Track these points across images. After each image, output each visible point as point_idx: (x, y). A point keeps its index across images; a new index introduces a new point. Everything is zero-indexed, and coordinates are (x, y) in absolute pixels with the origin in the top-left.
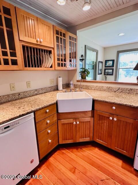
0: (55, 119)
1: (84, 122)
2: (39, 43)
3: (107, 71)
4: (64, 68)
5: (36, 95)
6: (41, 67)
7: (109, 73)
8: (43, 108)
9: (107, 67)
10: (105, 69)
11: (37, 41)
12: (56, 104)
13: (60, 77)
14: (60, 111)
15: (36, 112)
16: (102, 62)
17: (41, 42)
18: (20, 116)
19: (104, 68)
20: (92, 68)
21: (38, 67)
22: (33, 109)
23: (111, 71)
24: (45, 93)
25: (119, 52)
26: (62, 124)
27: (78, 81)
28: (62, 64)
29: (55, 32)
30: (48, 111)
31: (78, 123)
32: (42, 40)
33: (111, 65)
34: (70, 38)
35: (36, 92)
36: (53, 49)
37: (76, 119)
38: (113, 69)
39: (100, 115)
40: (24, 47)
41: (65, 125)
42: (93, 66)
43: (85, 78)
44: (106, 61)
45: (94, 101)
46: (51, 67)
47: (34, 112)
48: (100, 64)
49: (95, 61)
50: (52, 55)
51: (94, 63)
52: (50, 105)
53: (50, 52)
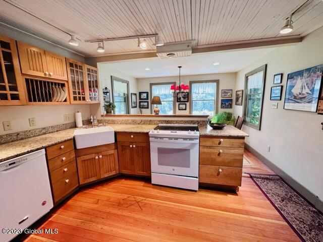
0: (73, 156)
1: (107, 155)
2: (47, 76)
3: (142, 104)
4: (82, 102)
5: (45, 134)
6: (51, 101)
7: (144, 106)
8: (56, 144)
9: (142, 99)
10: (140, 102)
11: (45, 74)
12: (74, 139)
13: (78, 112)
14: (78, 147)
15: (47, 149)
16: (135, 94)
17: (50, 75)
18: (28, 152)
19: (138, 100)
20: (123, 101)
21: (47, 101)
22: (44, 145)
23: (146, 104)
24: (57, 131)
25: (151, 85)
26: (82, 161)
27: (102, 116)
28: (80, 98)
29: (68, 65)
30: (62, 147)
31: (101, 156)
32: (51, 74)
33: (145, 97)
34: (89, 70)
35: (44, 131)
36: (67, 82)
37: (98, 154)
38: (148, 102)
39: (122, 146)
40: (27, 80)
41: (86, 162)
42: (125, 98)
43: (111, 113)
44: (140, 93)
45: (116, 133)
46: (65, 101)
47: (46, 148)
48: (134, 97)
49: (126, 93)
50: (66, 89)
51: (126, 95)
52: (65, 141)
53: (63, 85)
